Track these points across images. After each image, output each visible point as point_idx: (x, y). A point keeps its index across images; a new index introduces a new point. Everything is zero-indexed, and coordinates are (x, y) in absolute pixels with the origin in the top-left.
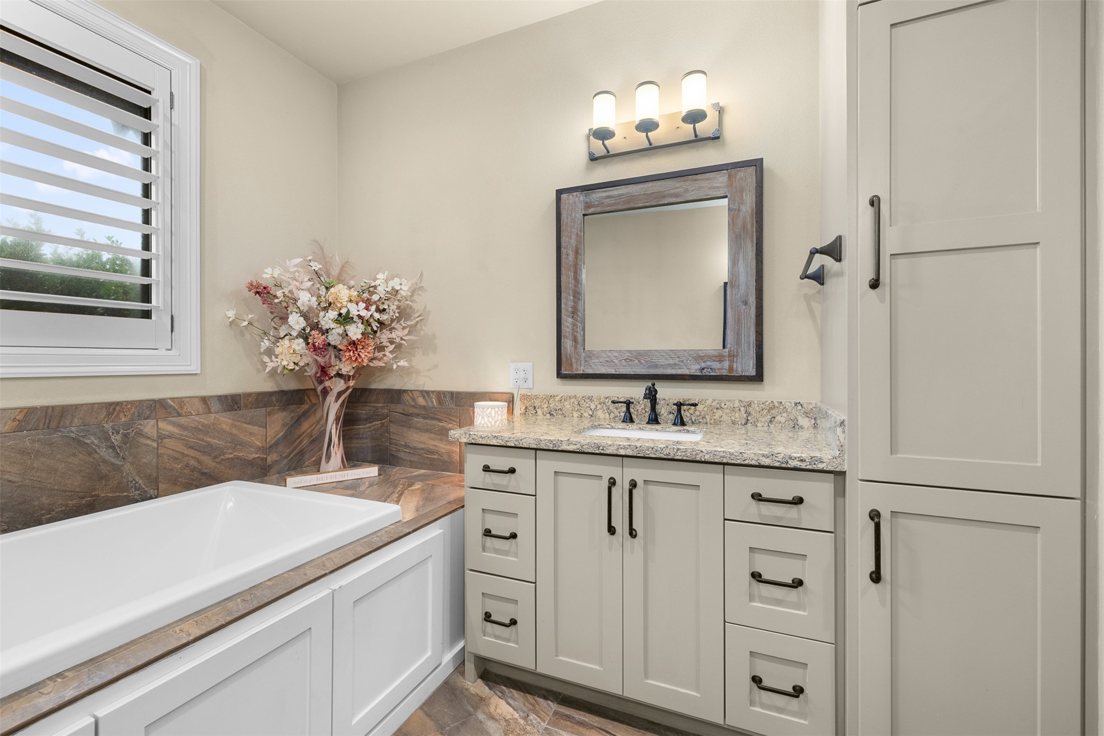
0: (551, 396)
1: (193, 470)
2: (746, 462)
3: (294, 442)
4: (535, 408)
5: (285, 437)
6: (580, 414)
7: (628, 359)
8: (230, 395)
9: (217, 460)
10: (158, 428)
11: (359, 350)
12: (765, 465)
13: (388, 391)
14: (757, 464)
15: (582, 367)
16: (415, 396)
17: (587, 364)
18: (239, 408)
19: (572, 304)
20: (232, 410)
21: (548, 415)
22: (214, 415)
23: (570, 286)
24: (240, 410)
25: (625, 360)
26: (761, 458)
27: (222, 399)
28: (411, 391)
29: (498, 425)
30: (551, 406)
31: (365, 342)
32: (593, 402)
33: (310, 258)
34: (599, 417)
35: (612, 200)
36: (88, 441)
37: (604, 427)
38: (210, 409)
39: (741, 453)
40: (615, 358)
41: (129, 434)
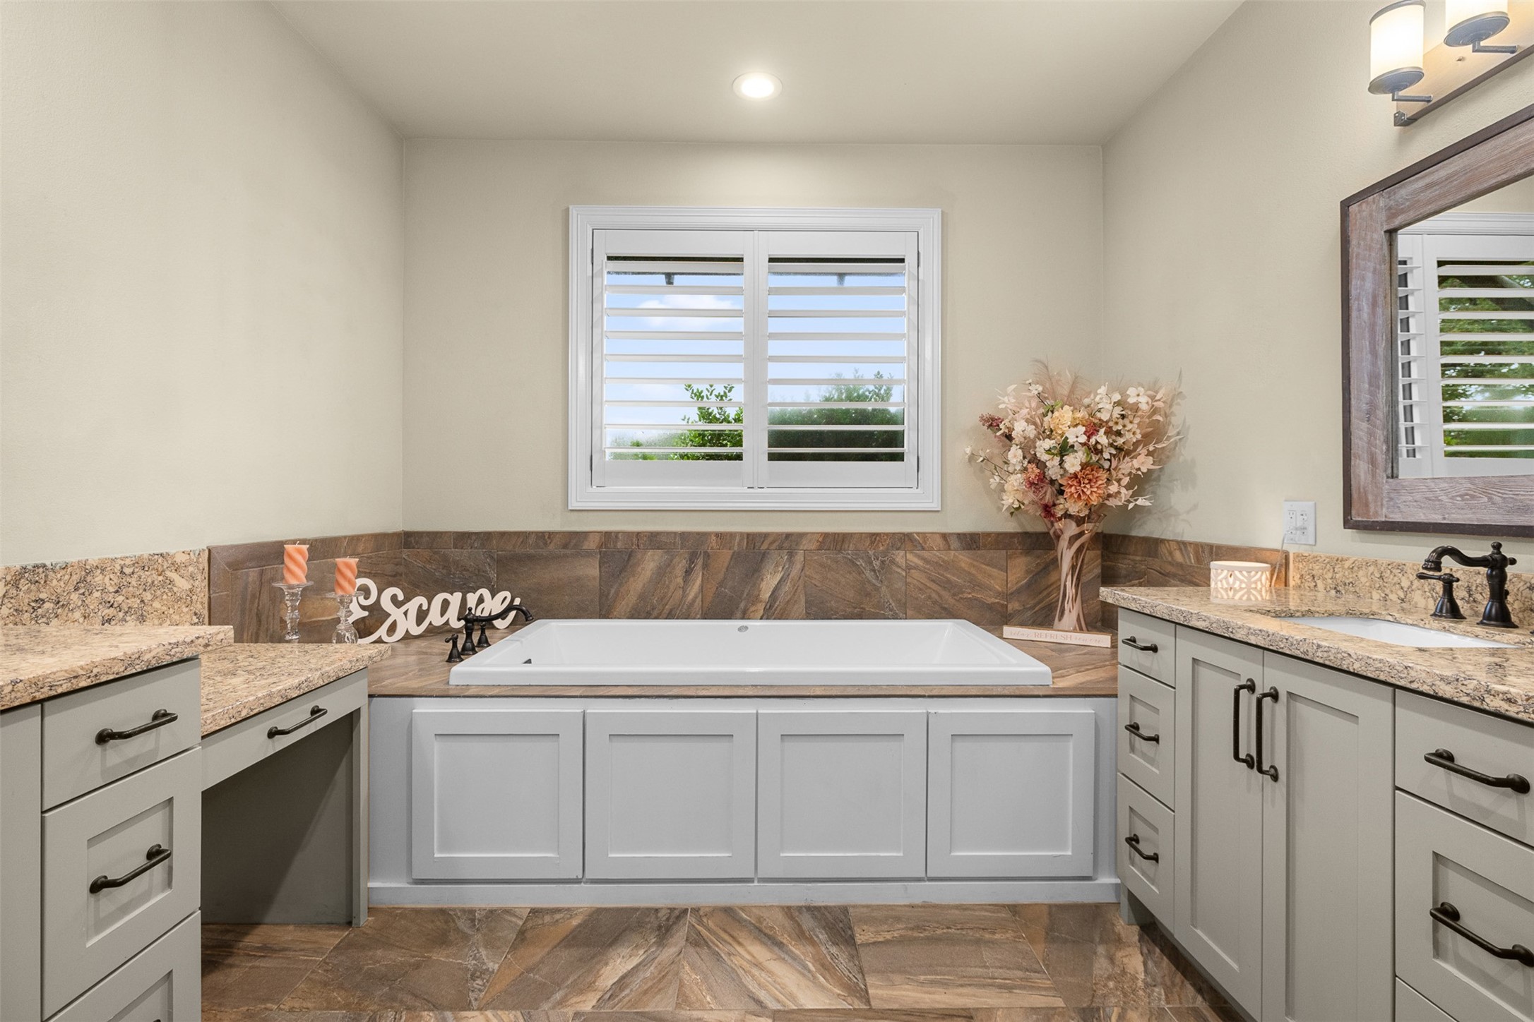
0: (1337, 560)
1: (935, 603)
2: (1414, 686)
3: (1040, 593)
4: (1314, 578)
5: (1029, 585)
6: (1383, 595)
7: (1467, 495)
8: (969, 534)
9: (956, 597)
10: (906, 560)
11: (1082, 485)
12: (1444, 696)
13: (1146, 540)
14: (1432, 693)
15: (1384, 510)
16: (1172, 549)
17: (1392, 503)
18: (978, 548)
19: (1368, 396)
20: (970, 549)
21: (1333, 592)
22: (954, 552)
23: (1364, 364)
24: (979, 550)
25: (1460, 496)
26: (1437, 683)
27: (961, 537)
28: (1168, 541)
29: (1241, 599)
30: (1338, 576)
31: (1093, 475)
32: (1405, 575)
33: (1030, 381)
34: (1416, 603)
35: (1436, 190)
36: (858, 563)
37: (1382, 617)
38: (949, 546)
39: (1406, 668)
40: (1442, 493)
41: (885, 561)
